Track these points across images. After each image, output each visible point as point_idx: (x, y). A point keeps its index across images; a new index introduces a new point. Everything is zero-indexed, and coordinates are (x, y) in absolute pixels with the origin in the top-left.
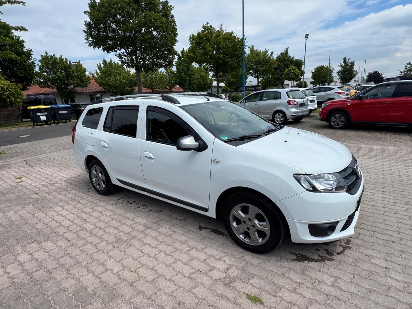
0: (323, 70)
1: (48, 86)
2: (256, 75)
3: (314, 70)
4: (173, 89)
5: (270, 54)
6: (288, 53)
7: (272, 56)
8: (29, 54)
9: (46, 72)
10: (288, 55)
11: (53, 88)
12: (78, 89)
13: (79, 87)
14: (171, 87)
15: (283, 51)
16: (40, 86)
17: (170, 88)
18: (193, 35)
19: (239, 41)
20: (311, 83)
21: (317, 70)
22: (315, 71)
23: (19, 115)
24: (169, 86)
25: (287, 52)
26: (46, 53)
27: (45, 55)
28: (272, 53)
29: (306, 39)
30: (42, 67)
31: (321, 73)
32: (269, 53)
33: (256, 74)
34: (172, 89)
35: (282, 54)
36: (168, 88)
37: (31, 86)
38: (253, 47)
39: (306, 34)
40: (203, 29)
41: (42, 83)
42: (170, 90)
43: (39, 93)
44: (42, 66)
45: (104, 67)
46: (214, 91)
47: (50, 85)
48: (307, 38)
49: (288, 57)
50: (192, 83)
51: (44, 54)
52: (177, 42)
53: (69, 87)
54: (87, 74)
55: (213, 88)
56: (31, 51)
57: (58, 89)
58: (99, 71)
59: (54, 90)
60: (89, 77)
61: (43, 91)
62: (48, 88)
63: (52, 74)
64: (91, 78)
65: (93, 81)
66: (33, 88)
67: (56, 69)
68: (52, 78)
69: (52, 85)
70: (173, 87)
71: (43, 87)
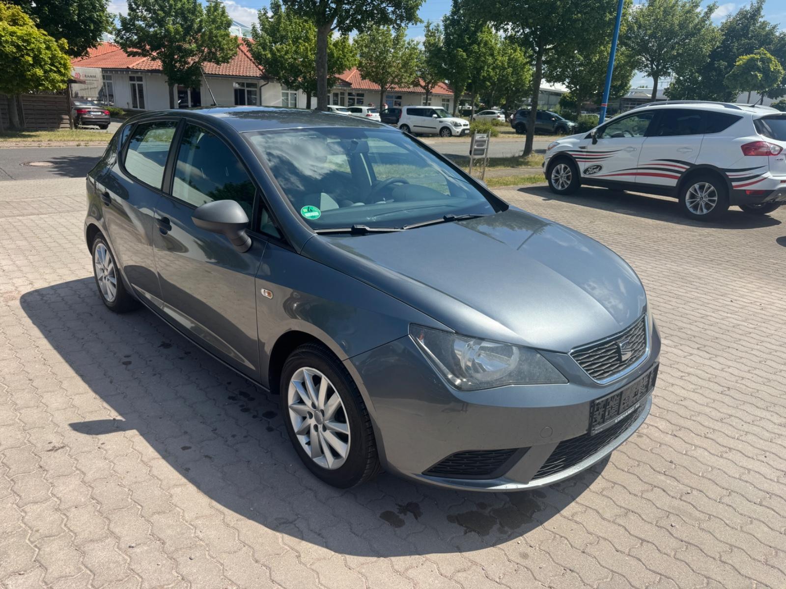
1: (144, 54)
2: (652, 67)
4: (434, 87)
5: (706, 10)
6: (762, 13)
7: (709, 18)
9: (144, 19)
10: (760, 20)
11: (154, 59)
12: (209, 67)
13: (210, 61)
14: (429, 83)
15: (748, 8)
16: (127, 52)
17: (428, 86)
24: (425, 81)
28: (711, 10)
30: (134, 6)
33: (652, 63)
35: (743, 15)
36: (423, 83)
41: (132, 44)
42: (428, 90)
43: (125, 67)
45: (272, 17)
47: (148, 51)
49: (758, 25)
50: (484, 78)
53: (189, 60)
54: (234, 31)
57: (163, 61)
58: (258, 27)
59: (158, 65)
60: (236, 38)
61: (134, 64)
62: (145, 59)
63: (156, 25)
64: (239, 42)
65: (245, 48)
66: (116, 55)
67: (164, 12)
68: (155, 33)
69: (152, 51)
70: (435, 84)
71: (134, 54)
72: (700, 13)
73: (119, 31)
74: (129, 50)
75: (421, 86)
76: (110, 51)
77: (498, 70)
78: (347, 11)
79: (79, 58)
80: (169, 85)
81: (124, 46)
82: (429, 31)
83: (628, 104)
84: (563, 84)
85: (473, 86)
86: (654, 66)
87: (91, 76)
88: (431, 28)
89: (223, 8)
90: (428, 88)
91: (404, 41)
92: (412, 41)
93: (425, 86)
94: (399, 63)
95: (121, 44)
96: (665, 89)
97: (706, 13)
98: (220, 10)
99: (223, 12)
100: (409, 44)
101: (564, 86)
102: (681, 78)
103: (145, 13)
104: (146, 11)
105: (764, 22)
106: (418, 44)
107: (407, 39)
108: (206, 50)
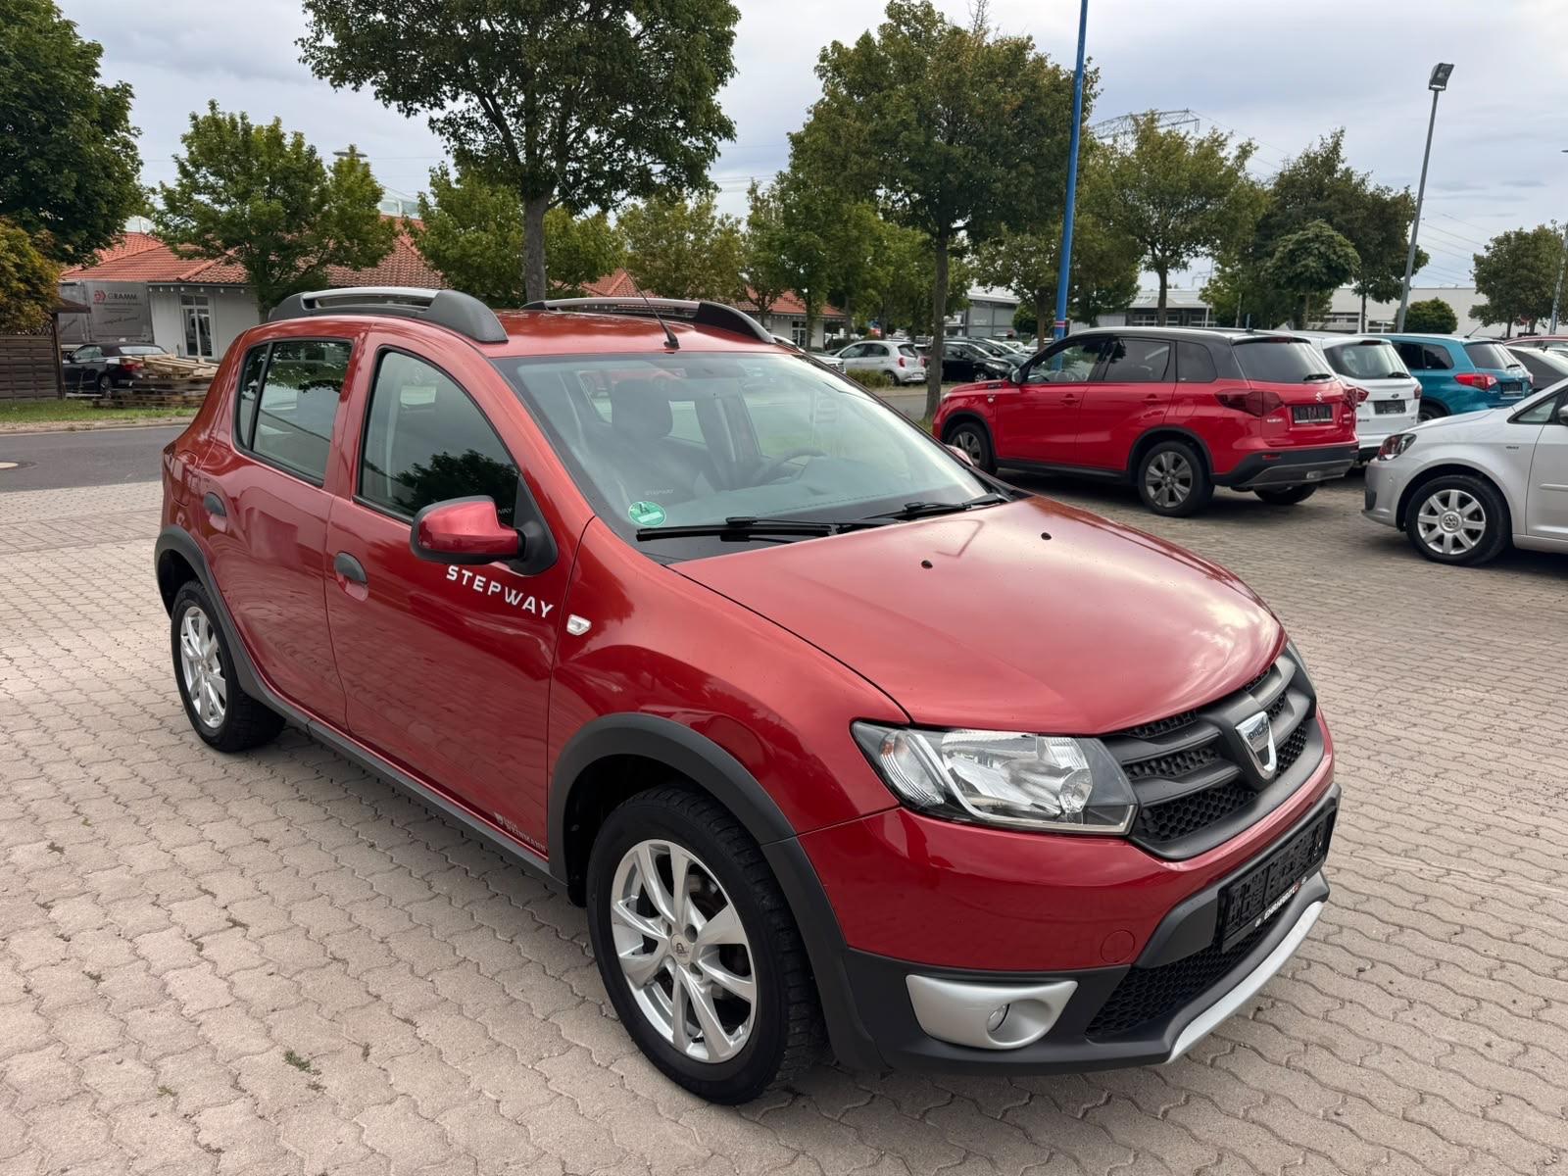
0: (1536, 249)
1: (210, 253)
2: (1154, 253)
3: (1487, 248)
4: (775, 301)
5: (1235, 153)
6: (1343, 154)
7: (1242, 166)
8: (117, 104)
9: (210, 189)
10: (1340, 167)
11: (229, 262)
13: (340, 263)
14: (765, 294)
15: (1316, 148)
16: (175, 251)
17: (763, 299)
18: (836, 45)
19: (1057, 87)
20: (1477, 312)
21: (1504, 248)
22: (1494, 255)
23: (48, 371)
24: (756, 289)
25: (1337, 145)
26: (213, 105)
27: (209, 113)
28: (1245, 152)
29: (1437, 91)
30: (190, 168)
31: (1524, 266)
32: (1230, 152)
33: (1153, 249)
34: (771, 302)
35: (1310, 160)
36: (753, 295)
37: (109, 245)
38: (1152, 119)
39: (1441, 65)
40: (886, 20)
41: (187, 237)
42: (762, 307)
43: (173, 278)
44: (194, 163)
45: (458, 181)
46: (976, 322)
47: (218, 249)
48: (1443, 82)
49: (1338, 175)
50: (865, 281)
51: (204, 112)
52: (732, 76)
53: (300, 263)
54: (386, 209)
55: (973, 310)
56: (125, 91)
57: (248, 265)
58: (432, 200)
59: (237, 273)
60: (391, 221)
61: (191, 272)
62: (211, 262)
63: (233, 199)
64: (398, 227)
65: (406, 239)
66: (155, 256)
67: (250, 176)
68: (232, 214)
69: (226, 248)
70: (777, 294)
71: (190, 256)
72: (1226, 158)
73: (162, 213)
74: (181, 247)
75: (752, 301)
76: (145, 249)
77: (892, 269)
78: (576, 173)
79: (79, 267)
80: (261, 312)
81: (170, 241)
82: (757, 199)
83: (1141, 319)
84: (1009, 287)
85: (847, 298)
86: (1157, 252)
87: (127, 297)
88: (759, 193)
89: (367, 165)
90: (763, 303)
91: (713, 218)
92: (728, 218)
93: (758, 300)
94: (705, 260)
95: (165, 238)
96: (1201, 289)
97: (1238, 157)
98: (360, 169)
99: (367, 175)
100: (722, 223)
101: (1011, 292)
102: (1228, 269)
103: (211, 179)
104: (212, 174)
105: (1347, 169)
106: (739, 222)
107: (717, 214)
108: (331, 244)
